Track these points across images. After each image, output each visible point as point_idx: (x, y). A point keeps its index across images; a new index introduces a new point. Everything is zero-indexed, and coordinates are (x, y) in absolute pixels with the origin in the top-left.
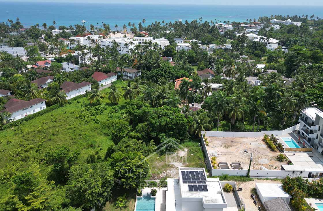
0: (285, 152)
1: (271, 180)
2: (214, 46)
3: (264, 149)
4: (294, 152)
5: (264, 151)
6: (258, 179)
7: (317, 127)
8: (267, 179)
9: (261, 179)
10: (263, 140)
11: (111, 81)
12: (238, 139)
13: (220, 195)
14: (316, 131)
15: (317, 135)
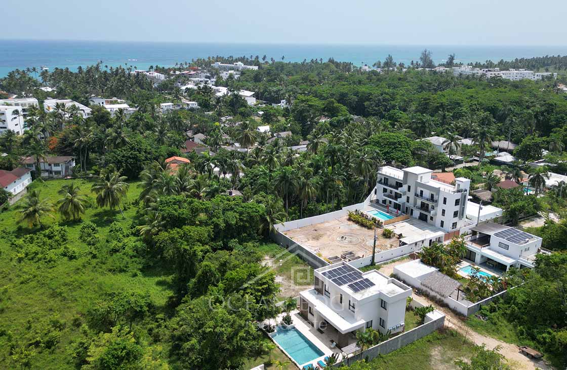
0: (384, 226)
1: (398, 260)
2: (170, 106)
3: (359, 230)
4: (394, 224)
5: (360, 232)
6: (385, 264)
7: (405, 187)
8: (394, 261)
9: (387, 263)
10: (349, 219)
11: (23, 185)
12: (319, 225)
13: (392, 284)
14: (405, 193)
15: (408, 197)
